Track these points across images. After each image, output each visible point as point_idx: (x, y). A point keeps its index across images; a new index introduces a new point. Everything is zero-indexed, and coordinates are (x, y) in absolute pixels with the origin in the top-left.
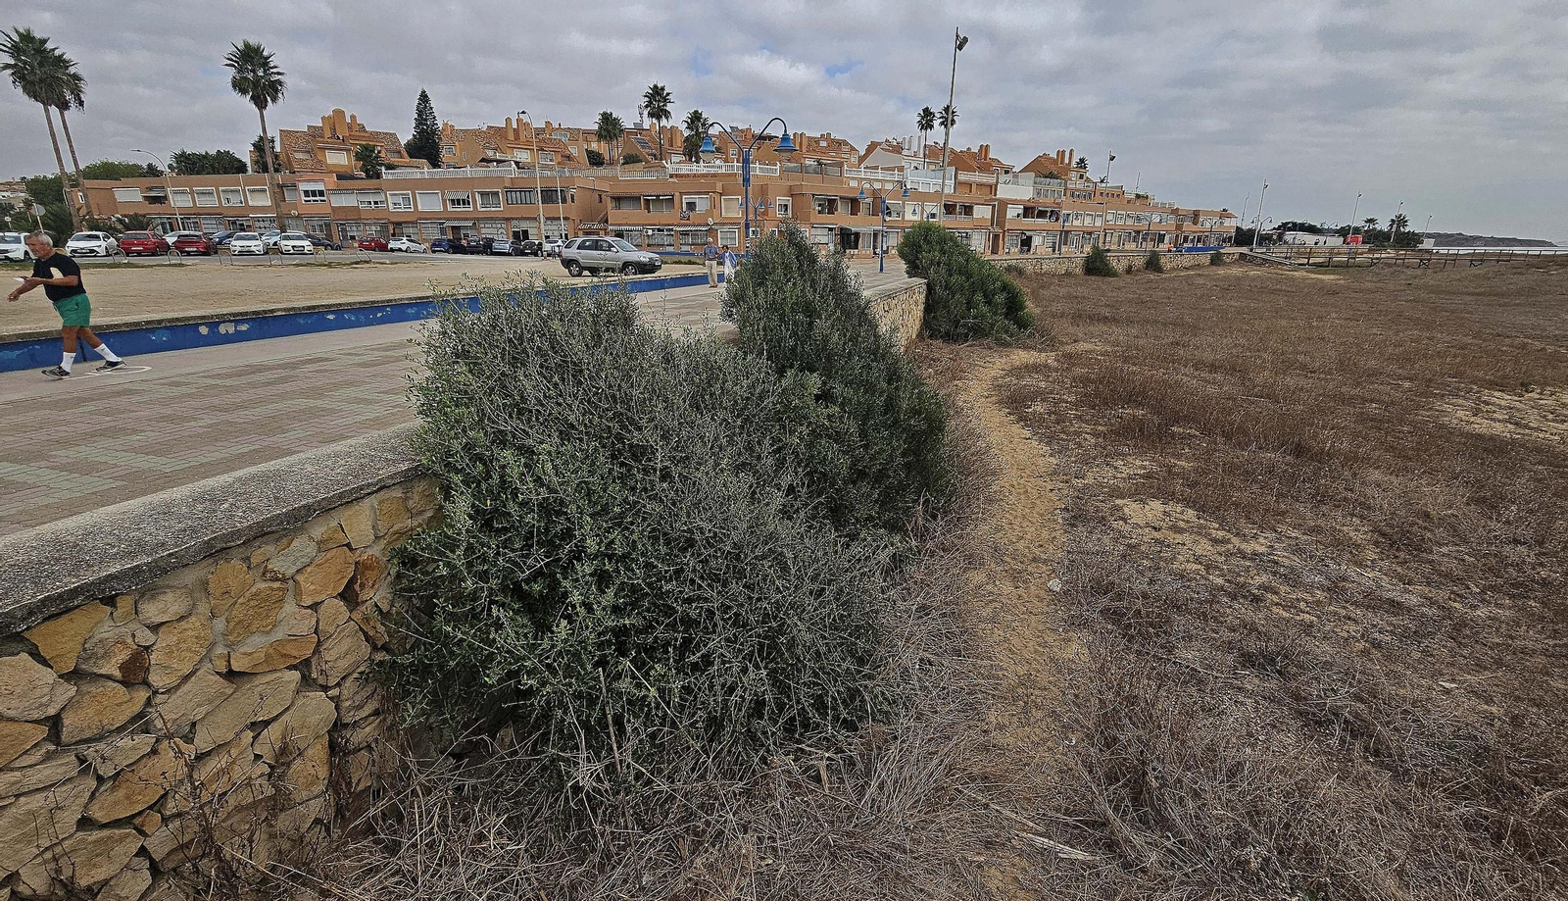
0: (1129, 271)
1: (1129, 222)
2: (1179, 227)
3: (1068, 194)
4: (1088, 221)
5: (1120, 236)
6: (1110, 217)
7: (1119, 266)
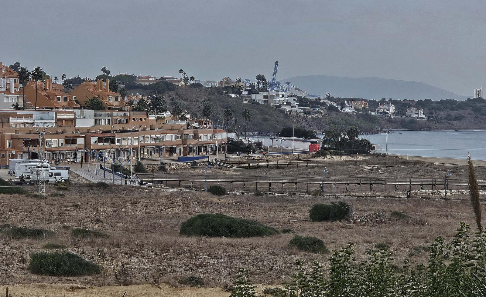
0: (153, 171)
1: (153, 141)
2: (184, 142)
3: (114, 121)
4: (129, 142)
5: (148, 150)
6: (141, 139)
7: (148, 169)
